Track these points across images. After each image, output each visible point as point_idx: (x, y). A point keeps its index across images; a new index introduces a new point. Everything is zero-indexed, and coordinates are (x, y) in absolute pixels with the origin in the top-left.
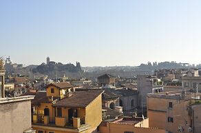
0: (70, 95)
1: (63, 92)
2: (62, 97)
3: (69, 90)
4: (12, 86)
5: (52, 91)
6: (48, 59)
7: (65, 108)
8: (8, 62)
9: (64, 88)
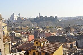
0: (46, 45)
1: (42, 44)
2: (42, 46)
3: (46, 42)
4: (20, 34)
5: (37, 43)
6: (40, 14)
7: (43, 53)
8: (19, 17)
9: (43, 42)
